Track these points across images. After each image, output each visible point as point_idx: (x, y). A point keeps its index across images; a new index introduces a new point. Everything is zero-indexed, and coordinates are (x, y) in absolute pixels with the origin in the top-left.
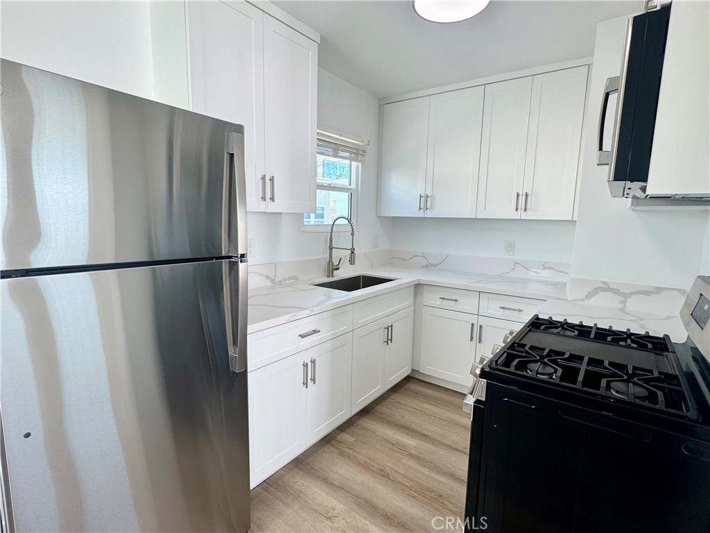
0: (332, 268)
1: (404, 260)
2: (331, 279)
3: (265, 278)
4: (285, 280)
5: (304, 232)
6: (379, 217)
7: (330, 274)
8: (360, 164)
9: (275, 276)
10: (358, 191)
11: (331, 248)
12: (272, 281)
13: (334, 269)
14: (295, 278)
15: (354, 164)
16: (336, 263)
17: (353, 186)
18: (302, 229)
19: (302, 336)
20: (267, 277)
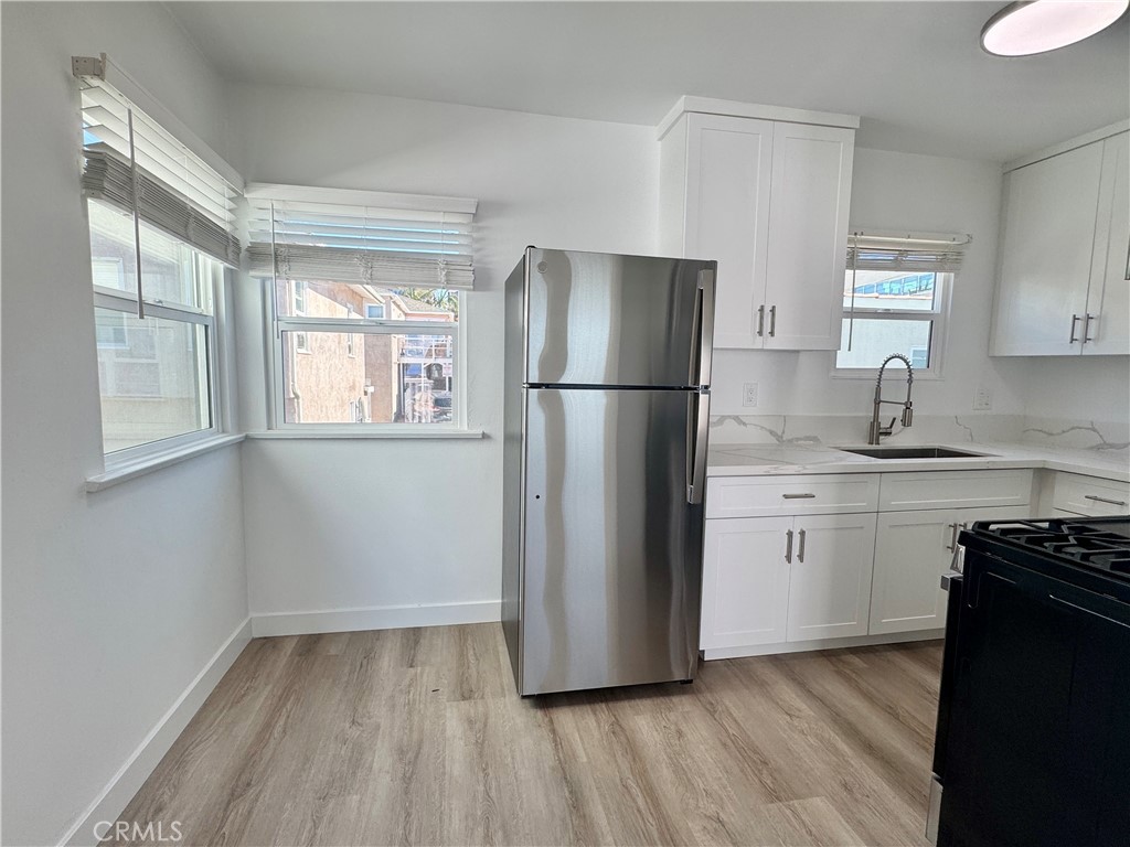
0: (877, 431)
1: (1052, 434)
2: (874, 447)
3: (768, 433)
4: (798, 439)
5: (834, 378)
6: (994, 358)
7: (873, 439)
8: (952, 275)
9: (783, 432)
10: (946, 316)
11: (878, 402)
12: (779, 438)
13: (881, 434)
14: (815, 439)
15: (941, 276)
16: (885, 424)
17: (938, 309)
18: (832, 374)
19: (786, 497)
20: (771, 432)
